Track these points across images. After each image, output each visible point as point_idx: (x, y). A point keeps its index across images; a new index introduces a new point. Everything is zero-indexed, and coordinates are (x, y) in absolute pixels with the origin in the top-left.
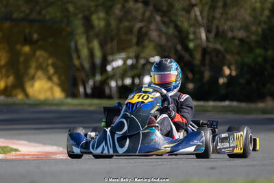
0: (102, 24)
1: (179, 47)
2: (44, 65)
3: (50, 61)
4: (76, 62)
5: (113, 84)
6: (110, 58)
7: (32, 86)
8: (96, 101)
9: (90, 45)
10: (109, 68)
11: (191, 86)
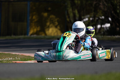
0: (79, 2)
1: (113, 12)
3: (56, 20)
4: (68, 19)
6: (83, 17)
7: (48, 30)
9: (74, 12)
11: (118, 29)
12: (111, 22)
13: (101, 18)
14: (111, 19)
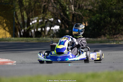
0: (27, 4)
1: (62, 14)
2: (2, 23)
3: (4, 21)
4: (16, 21)
5: (33, 31)
6: (31, 19)
8: (25, 39)
9: (22, 13)
10: (31, 24)
11: (68, 31)
12: (61, 24)
13: (50, 20)
14: (61, 21)
